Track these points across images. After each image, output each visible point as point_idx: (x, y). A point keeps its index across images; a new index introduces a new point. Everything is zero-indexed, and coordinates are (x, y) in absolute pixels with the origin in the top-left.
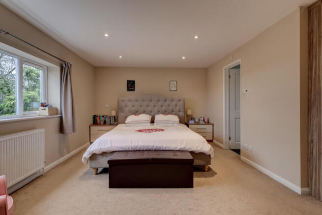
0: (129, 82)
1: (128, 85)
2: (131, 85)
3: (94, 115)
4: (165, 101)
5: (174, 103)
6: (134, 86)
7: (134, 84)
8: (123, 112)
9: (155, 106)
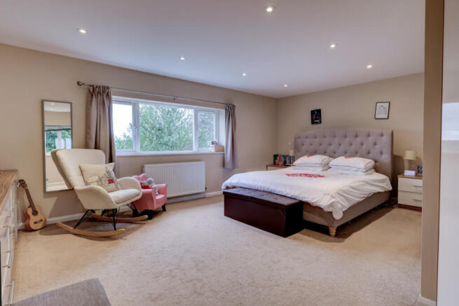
0: (313, 112)
1: (312, 116)
2: (316, 116)
3: (275, 154)
4: (356, 136)
5: (371, 139)
6: (320, 116)
7: (320, 113)
8: (299, 152)
9: (340, 145)
